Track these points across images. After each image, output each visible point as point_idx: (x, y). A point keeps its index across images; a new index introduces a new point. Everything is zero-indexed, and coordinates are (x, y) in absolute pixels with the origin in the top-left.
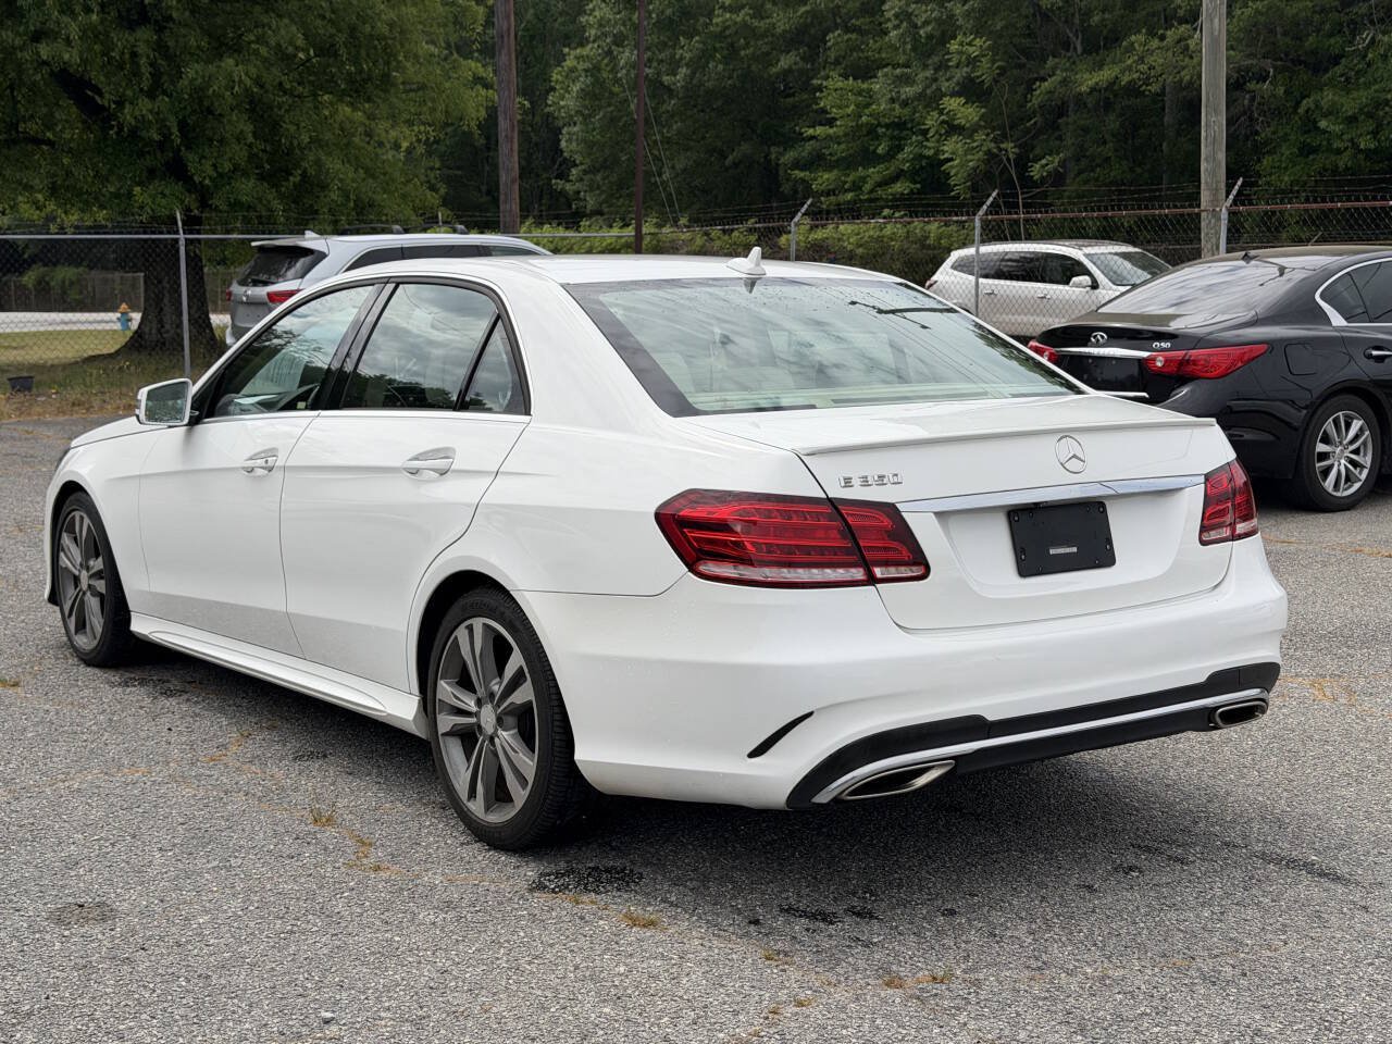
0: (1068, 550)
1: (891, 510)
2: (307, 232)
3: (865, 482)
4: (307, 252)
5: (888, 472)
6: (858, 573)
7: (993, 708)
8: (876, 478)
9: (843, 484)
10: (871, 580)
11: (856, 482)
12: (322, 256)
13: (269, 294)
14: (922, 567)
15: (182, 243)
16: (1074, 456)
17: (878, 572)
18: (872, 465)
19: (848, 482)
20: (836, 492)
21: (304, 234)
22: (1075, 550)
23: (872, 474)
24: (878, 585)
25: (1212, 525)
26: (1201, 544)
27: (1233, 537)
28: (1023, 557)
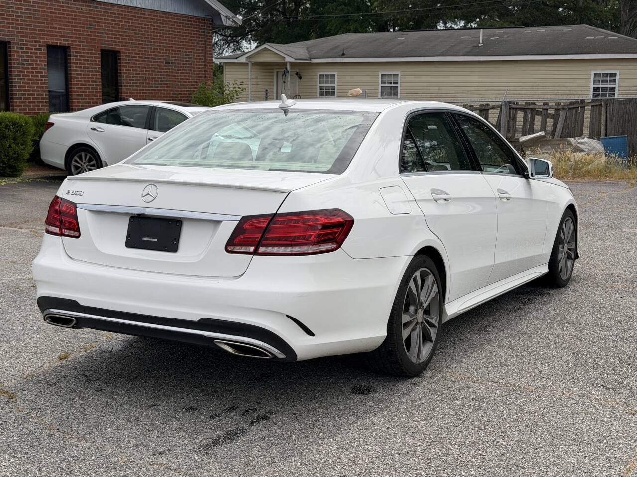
0: (152, 240)
1: (73, 205)
3: (72, 193)
6: (57, 230)
7: (84, 299)
10: (61, 234)
14: (78, 233)
16: (148, 194)
17: (66, 232)
19: (68, 192)
22: (156, 240)
24: (63, 237)
25: (236, 243)
26: (224, 251)
27: (255, 253)
28: (129, 238)
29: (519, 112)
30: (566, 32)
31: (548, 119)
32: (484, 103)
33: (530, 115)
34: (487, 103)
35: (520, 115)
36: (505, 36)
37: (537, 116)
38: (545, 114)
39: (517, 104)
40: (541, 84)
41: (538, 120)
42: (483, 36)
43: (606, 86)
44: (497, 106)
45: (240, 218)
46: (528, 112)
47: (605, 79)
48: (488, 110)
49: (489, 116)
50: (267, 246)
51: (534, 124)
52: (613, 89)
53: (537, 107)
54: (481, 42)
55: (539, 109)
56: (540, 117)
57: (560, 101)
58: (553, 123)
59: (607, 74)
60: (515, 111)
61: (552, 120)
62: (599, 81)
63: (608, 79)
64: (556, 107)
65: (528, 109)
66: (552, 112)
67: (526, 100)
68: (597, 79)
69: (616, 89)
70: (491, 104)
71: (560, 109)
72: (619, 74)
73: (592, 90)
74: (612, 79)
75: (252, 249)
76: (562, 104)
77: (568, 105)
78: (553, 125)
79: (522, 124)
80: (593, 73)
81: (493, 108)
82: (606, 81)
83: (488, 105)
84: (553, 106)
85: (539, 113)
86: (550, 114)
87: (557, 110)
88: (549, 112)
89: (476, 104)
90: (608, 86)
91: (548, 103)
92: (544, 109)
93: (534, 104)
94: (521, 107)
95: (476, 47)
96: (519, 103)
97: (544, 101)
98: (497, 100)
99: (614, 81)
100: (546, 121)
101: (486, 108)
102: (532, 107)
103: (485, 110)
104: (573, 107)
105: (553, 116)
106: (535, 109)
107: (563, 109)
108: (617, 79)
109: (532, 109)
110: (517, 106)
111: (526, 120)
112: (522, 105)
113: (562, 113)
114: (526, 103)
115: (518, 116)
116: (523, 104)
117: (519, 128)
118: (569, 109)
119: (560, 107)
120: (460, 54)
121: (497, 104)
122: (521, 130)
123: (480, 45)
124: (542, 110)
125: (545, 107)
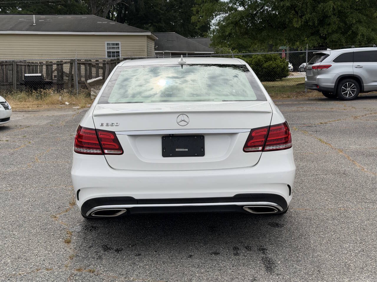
0: (184, 150)
1: (113, 133)
2: (327, 49)
3: (107, 125)
4: (324, 54)
5: (115, 122)
6: (99, 151)
8: (111, 124)
9: (101, 125)
10: (103, 153)
11: (105, 125)
12: (328, 55)
13: (312, 67)
14: (122, 151)
15: (307, 53)
17: (106, 151)
18: (110, 120)
19: (102, 125)
20: (98, 127)
21: (326, 49)
22: (187, 150)
23: (110, 123)
24: (105, 155)
25: (249, 146)
26: (243, 152)
27: (263, 150)
28: (164, 151)
29: (82, 65)
30: (85, 19)
31: (100, 70)
32: (59, 61)
33: (88, 67)
34: (61, 60)
35: (83, 67)
36: (48, 20)
37: (92, 68)
38: (97, 66)
39: (80, 60)
40: (77, 49)
41: (94, 70)
42: (35, 19)
43: (114, 51)
44: (68, 62)
45: (250, 130)
46: (87, 65)
47: (113, 46)
48: (63, 64)
49: (64, 68)
50: (270, 145)
51: (92, 73)
52: (118, 52)
53: (92, 63)
54: (34, 22)
55: (93, 64)
56: (94, 68)
57: (105, 59)
58: (102, 72)
59: (114, 43)
60: (80, 65)
61: (102, 70)
62: (110, 48)
63: (115, 46)
64: (103, 63)
65: (87, 64)
66: (101, 65)
67: (85, 58)
68: (109, 46)
69: (120, 53)
70: (64, 61)
71: (105, 64)
72: (121, 44)
73: (107, 53)
74: (117, 46)
75: (260, 148)
76: (106, 61)
77: (110, 61)
78: (103, 73)
79: (84, 73)
80: (106, 43)
81: (66, 63)
82: (114, 48)
83: (62, 61)
84: (101, 62)
85: (94, 66)
86: (100, 66)
87: (104, 64)
88: (99, 65)
89: (54, 61)
90: (115, 50)
91: (98, 60)
92: (96, 64)
93: (90, 61)
94: (83, 62)
95: (32, 25)
96: (81, 60)
97: (96, 59)
98: (68, 58)
99: (118, 48)
100: (98, 70)
101: (61, 63)
102: (89, 62)
103: (60, 64)
104: (113, 62)
105: (102, 68)
106: (91, 64)
107: (107, 63)
108: (120, 46)
109: (89, 64)
110: (80, 62)
111: (87, 70)
112: (83, 61)
113: (107, 66)
114: (85, 60)
115: (82, 68)
116: (95, 61)
117: (83, 75)
118: (111, 63)
119: (106, 63)
120: (24, 30)
121: (68, 61)
122: (84, 76)
123: (34, 24)
124: (95, 64)
125: (97, 63)
